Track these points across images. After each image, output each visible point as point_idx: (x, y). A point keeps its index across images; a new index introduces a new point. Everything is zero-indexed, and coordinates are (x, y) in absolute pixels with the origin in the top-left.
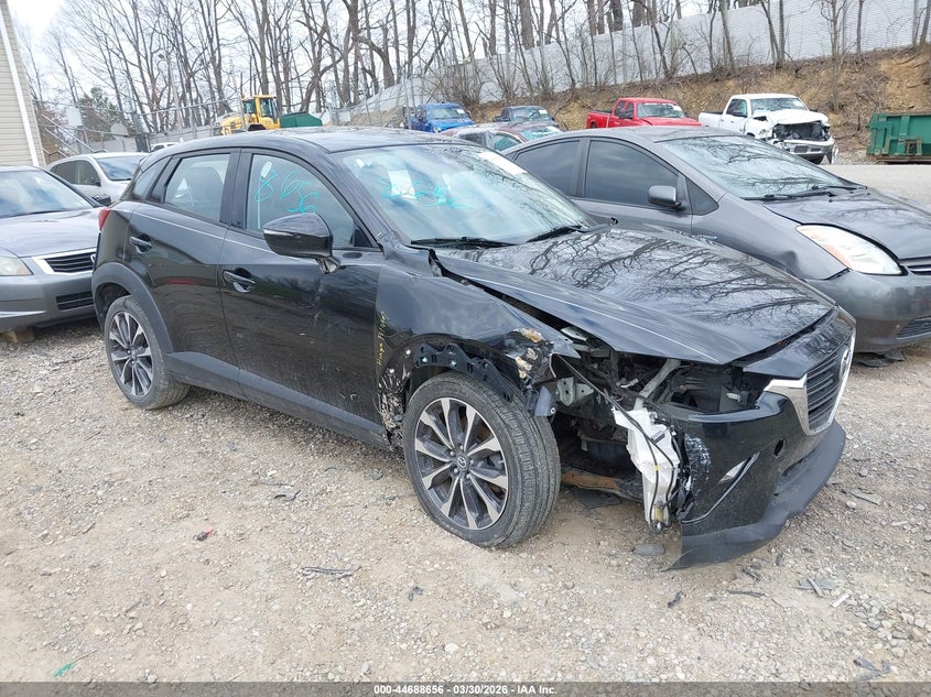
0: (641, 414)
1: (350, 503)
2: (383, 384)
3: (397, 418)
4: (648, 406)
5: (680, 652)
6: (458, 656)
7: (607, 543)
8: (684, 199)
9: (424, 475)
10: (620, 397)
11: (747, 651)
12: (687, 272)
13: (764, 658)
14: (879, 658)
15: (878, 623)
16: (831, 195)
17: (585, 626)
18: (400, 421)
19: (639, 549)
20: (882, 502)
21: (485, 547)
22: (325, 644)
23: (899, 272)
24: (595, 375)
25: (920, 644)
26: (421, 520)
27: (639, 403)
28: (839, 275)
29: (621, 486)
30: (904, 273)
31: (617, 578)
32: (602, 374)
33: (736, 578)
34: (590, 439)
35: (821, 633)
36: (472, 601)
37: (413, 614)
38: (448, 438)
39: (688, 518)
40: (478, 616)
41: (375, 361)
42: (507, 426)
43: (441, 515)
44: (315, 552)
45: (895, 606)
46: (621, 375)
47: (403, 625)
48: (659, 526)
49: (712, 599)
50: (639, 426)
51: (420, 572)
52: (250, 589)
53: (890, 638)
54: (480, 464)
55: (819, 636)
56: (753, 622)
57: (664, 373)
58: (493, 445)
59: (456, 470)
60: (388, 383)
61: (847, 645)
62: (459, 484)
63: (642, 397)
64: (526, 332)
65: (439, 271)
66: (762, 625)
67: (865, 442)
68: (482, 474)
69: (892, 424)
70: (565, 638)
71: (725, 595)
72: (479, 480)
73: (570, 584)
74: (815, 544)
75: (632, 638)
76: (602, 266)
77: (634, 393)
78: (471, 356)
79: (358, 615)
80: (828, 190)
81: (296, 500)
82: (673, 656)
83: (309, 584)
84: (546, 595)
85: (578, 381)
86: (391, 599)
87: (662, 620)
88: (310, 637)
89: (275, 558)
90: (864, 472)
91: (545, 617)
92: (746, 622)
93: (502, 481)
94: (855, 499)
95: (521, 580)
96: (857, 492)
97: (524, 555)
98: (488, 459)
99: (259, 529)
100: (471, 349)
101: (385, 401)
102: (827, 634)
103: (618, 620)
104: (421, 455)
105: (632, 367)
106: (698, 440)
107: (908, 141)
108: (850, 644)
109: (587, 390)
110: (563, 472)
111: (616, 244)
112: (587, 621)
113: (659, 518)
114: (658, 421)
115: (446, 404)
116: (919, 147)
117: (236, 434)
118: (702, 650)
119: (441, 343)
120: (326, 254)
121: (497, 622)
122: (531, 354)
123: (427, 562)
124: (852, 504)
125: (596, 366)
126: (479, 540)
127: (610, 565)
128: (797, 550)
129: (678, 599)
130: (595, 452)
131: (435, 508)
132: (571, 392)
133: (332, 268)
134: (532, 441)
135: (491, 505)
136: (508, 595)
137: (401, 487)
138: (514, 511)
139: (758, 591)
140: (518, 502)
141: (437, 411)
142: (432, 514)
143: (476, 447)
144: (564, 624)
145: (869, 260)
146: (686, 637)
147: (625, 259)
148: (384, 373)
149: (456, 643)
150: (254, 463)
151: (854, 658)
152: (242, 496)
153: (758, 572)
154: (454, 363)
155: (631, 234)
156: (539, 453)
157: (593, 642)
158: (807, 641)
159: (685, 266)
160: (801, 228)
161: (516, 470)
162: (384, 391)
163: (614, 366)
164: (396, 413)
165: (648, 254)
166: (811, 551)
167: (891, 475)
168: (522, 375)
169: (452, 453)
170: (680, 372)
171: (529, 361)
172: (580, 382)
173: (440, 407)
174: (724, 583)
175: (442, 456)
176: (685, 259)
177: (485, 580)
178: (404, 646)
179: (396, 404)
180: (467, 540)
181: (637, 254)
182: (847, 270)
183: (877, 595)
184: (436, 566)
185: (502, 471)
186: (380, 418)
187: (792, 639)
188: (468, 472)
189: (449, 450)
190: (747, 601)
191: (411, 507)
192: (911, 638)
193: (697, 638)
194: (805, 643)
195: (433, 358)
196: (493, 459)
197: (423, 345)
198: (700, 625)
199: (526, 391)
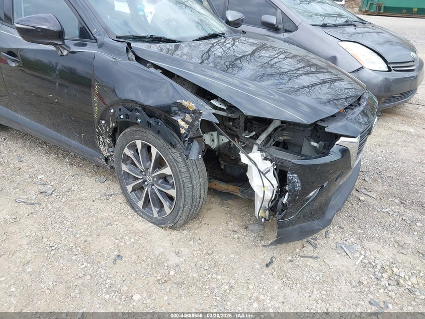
0: (256, 155)
1: (84, 198)
2: (99, 130)
3: (111, 150)
4: (260, 150)
5: (272, 298)
6: (140, 303)
7: (232, 224)
8: (280, 23)
9: (128, 184)
10: (244, 143)
11: (310, 296)
12: (277, 64)
13: (320, 302)
14: (382, 299)
15: (380, 275)
16: (355, 26)
17: (218, 280)
18: (113, 152)
19: (250, 228)
20: (376, 197)
21: (162, 228)
22: (57, 296)
23: (387, 69)
24: (230, 129)
25: (403, 288)
26: (126, 209)
27: (255, 148)
28: (358, 70)
29: (242, 192)
30: (390, 70)
31: (237, 247)
32: (235, 129)
33: (304, 247)
34: (225, 164)
35: (350, 283)
36: (152, 264)
37: (115, 274)
38: (141, 164)
39: (282, 218)
40: (155, 274)
41: (93, 115)
42: (175, 160)
43: (138, 207)
44: (60, 230)
45: (389, 264)
46: (245, 129)
47: (108, 281)
48: (263, 220)
49: (291, 261)
50: (255, 164)
51: (122, 244)
52: (14, 257)
53: (387, 285)
54: (160, 181)
55: (349, 285)
56: (313, 276)
57: (271, 129)
58: (167, 171)
59: (146, 183)
60: (102, 129)
61: (365, 291)
62: (147, 192)
63: (257, 144)
64: (185, 103)
65: (133, 57)
66: (318, 278)
67: (366, 161)
68: (161, 187)
69: (378, 151)
70: (206, 289)
71: (298, 259)
72: (159, 190)
73: (210, 252)
74: (344, 223)
75: (245, 289)
76: (236, 60)
77: (253, 141)
78: (150, 116)
79: (81, 275)
80: (354, 23)
81: (53, 196)
82: (268, 301)
83: (53, 253)
84: (196, 259)
85: (219, 134)
86: (103, 263)
87: (263, 276)
88: (48, 292)
89: (34, 234)
90: (367, 179)
91: (195, 275)
92: (309, 276)
93: (173, 192)
94: (364, 195)
95: (182, 249)
96: (363, 190)
97: (185, 232)
98: (165, 178)
99: (27, 214)
100: (150, 112)
101: (101, 140)
102: (354, 284)
103: (237, 276)
104: (125, 173)
105: (251, 123)
106: (296, 176)
107: (378, 4)
108: (366, 290)
109: (225, 139)
110: (210, 182)
111: (244, 46)
112: (219, 277)
113: (263, 215)
114: (266, 159)
115: (139, 144)
116: (382, 8)
117: (23, 151)
118: (285, 297)
119: (131, 106)
120: (59, 43)
121: (166, 279)
122: (188, 118)
123: (127, 238)
124: (362, 198)
125: (231, 124)
126: (160, 223)
127: (233, 238)
128: (336, 227)
129: (271, 262)
130: (228, 170)
131: (134, 203)
132: (216, 141)
133: (65, 53)
134: (191, 170)
135: (166, 204)
136: (174, 260)
137: (115, 188)
138: (179, 209)
139: (315, 255)
140: (182, 205)
141: (134, 147)
142: (133, 206)
143: (157, 171)
144: (205, 279)
145: (373, 63)
146: (276, 288)
147: (248, 55)
148: (99, 123)
149: (140, 294)
150: (31, 170)
151: (369, 299)
152: (21, 192)
153: (316, 242)
154: (139, 120)
155: (250, 40)
156: (195, 176)
157: (222, 292)
158: (343, 289)
159: (276, 60)
160: (341, 43)
161: (180, 187)
162: (100, 134)
163: (242, 124)
164: (110, 147)
165: (258, 53)
166: (343, 228)
167: (380, 180)
168: (183, 131)
169: (143, 173)
170: (280, 129)
171: (187, 122)
172: (221, 135)
173: (136, 146)
174: (298, 250)
175: (137, 174)
176: (276, 56)
177: (161, 250)
178: (107, 297)
179: (109, 142)
180: (152, 223)
181: (254, 52)
182: (362, 67)
183: (379, 256)
184: (132, 240)
185: (173, 187)
186: (100, 150)
187: (334, 287)
188: (153, 185)
189: (142, 172)
190: (310, 262)
191: (121, 201)
192: (398, 284)
193: (282, 289)
194: (342, 290)
195: (127, 116)
196: (168, 179)
197: (121, 107)
198: (284, 280)
199: (184, 141)
